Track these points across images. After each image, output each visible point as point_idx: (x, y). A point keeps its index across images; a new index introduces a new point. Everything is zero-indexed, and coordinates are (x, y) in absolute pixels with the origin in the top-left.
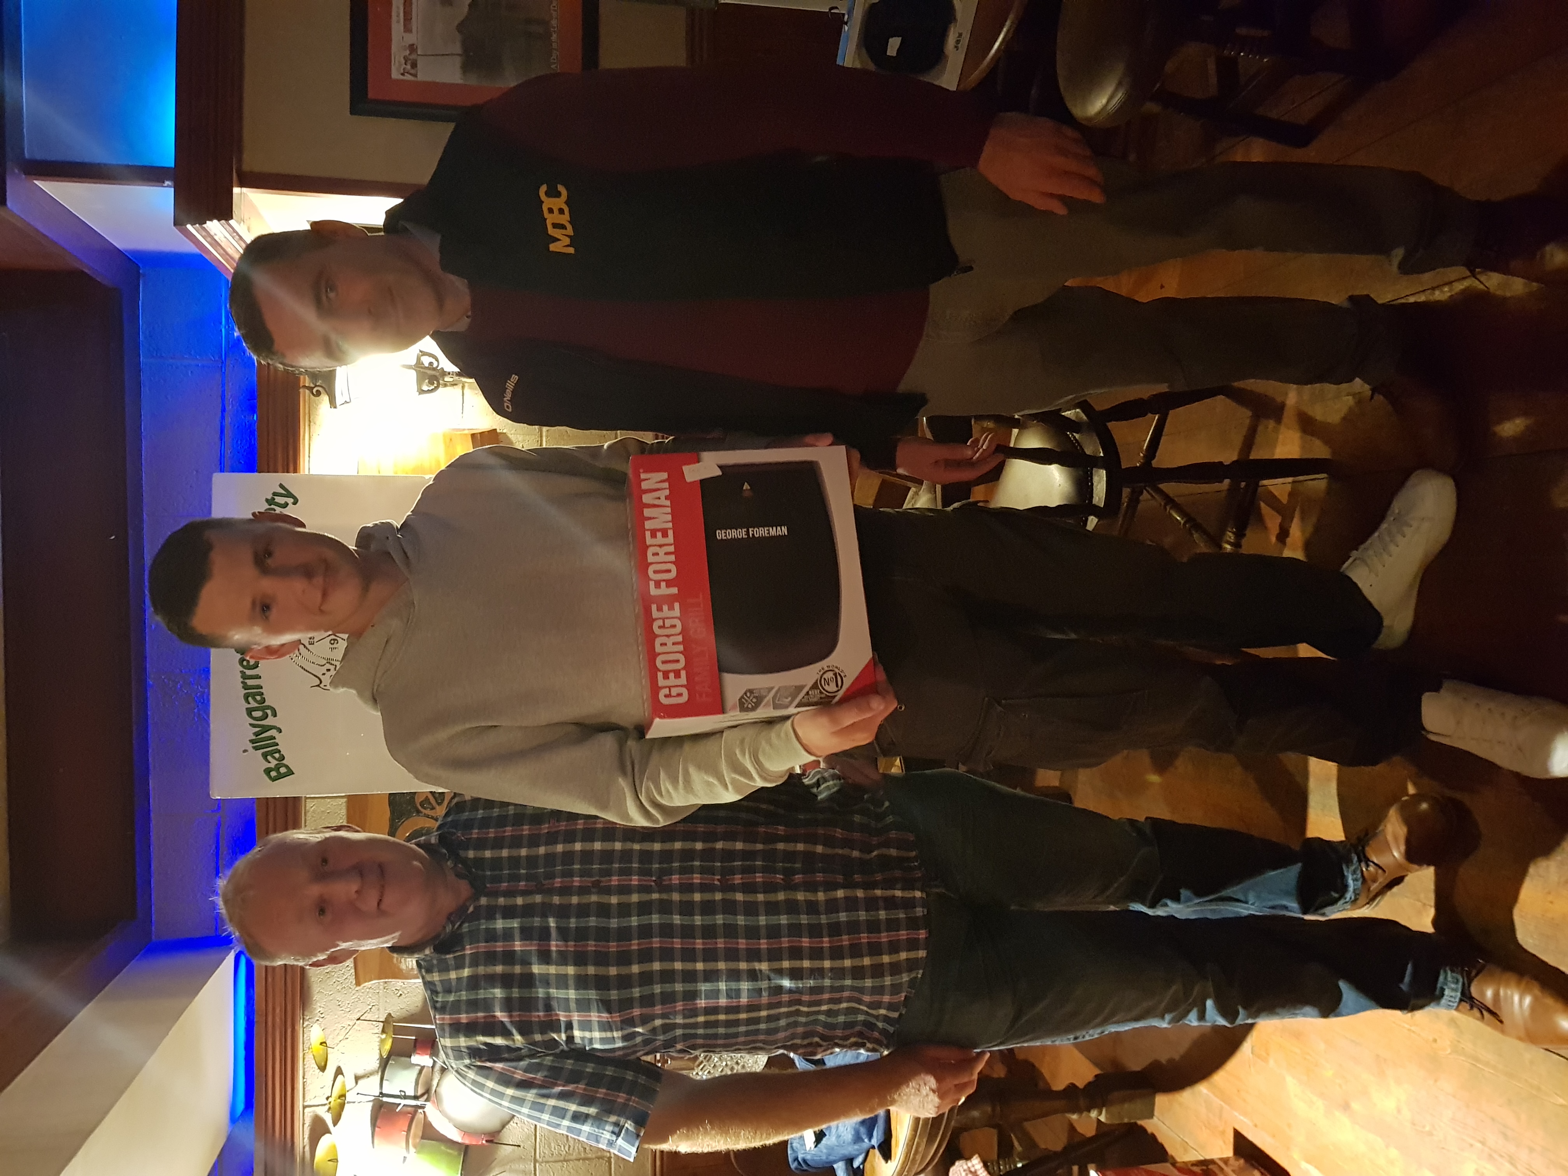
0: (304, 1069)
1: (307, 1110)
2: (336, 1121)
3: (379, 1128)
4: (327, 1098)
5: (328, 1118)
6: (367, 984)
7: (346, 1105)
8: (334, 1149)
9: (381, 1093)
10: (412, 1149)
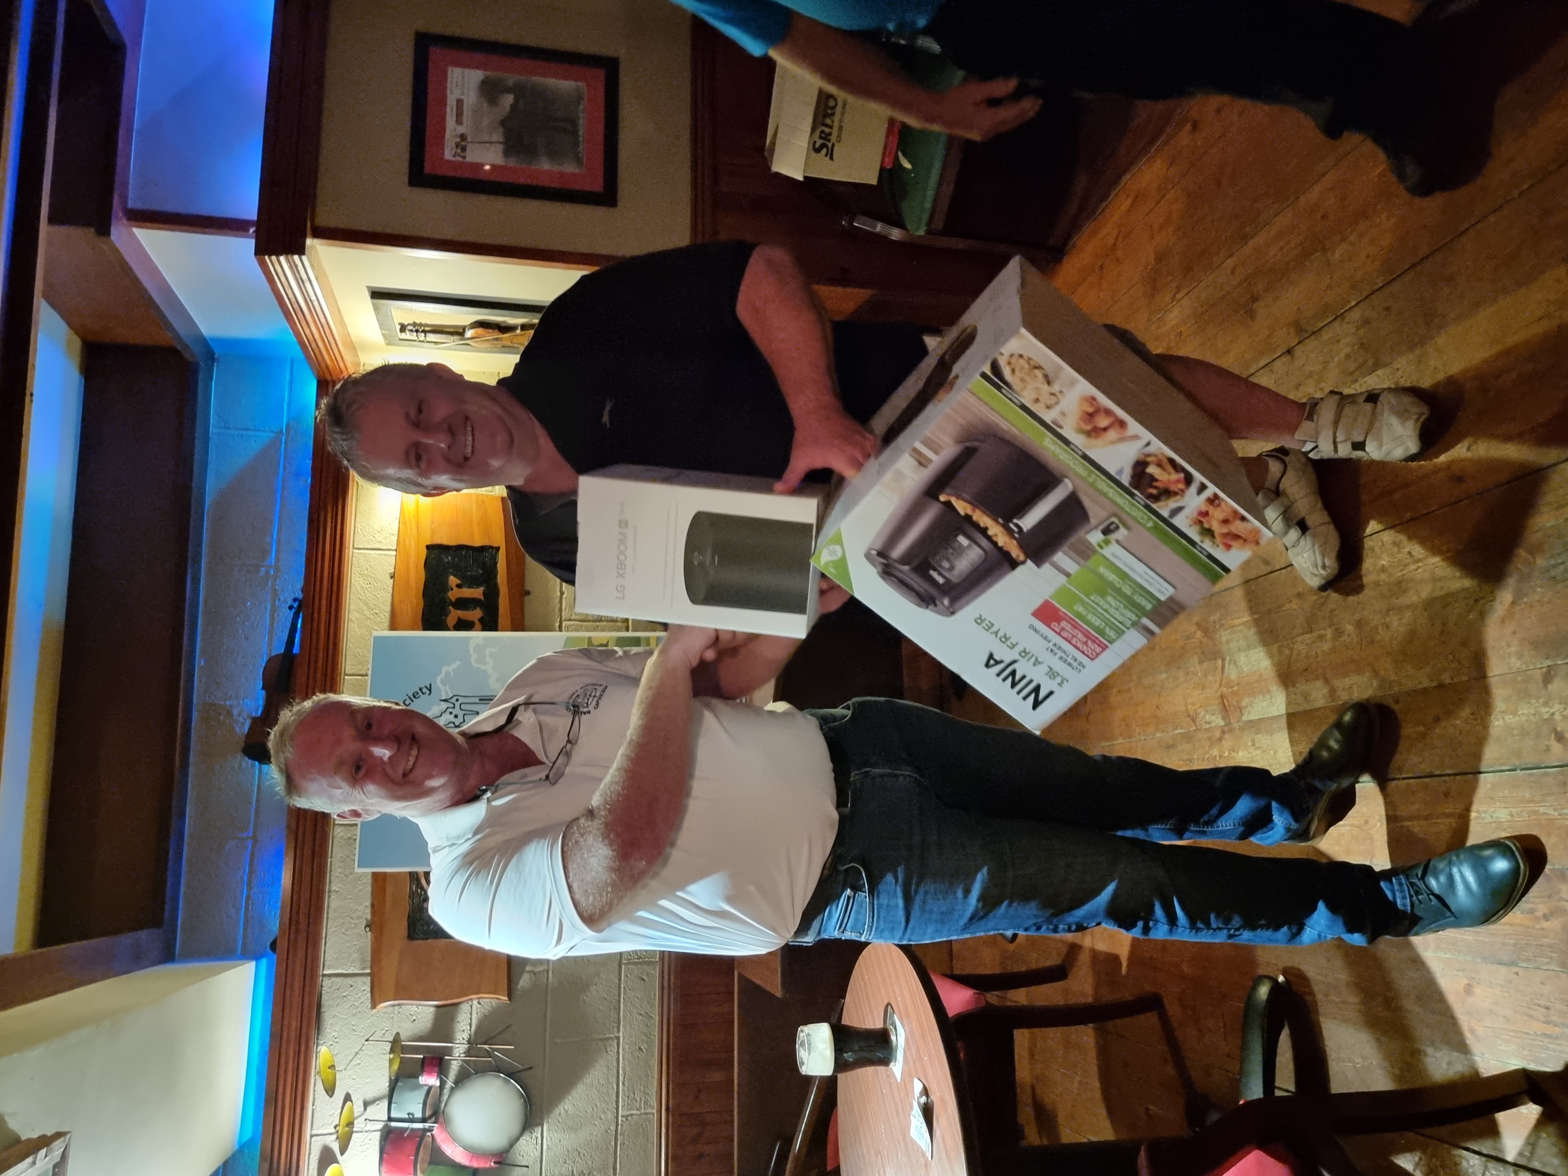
0: (314, 1094)
1: (314, 1139)
3: (388, 1155)
4: (335, 1126)
5: (336, 1147)
6: (382, 1005)
7: (354, 1135)
9: (390, 1118)
10: (419, 1174)
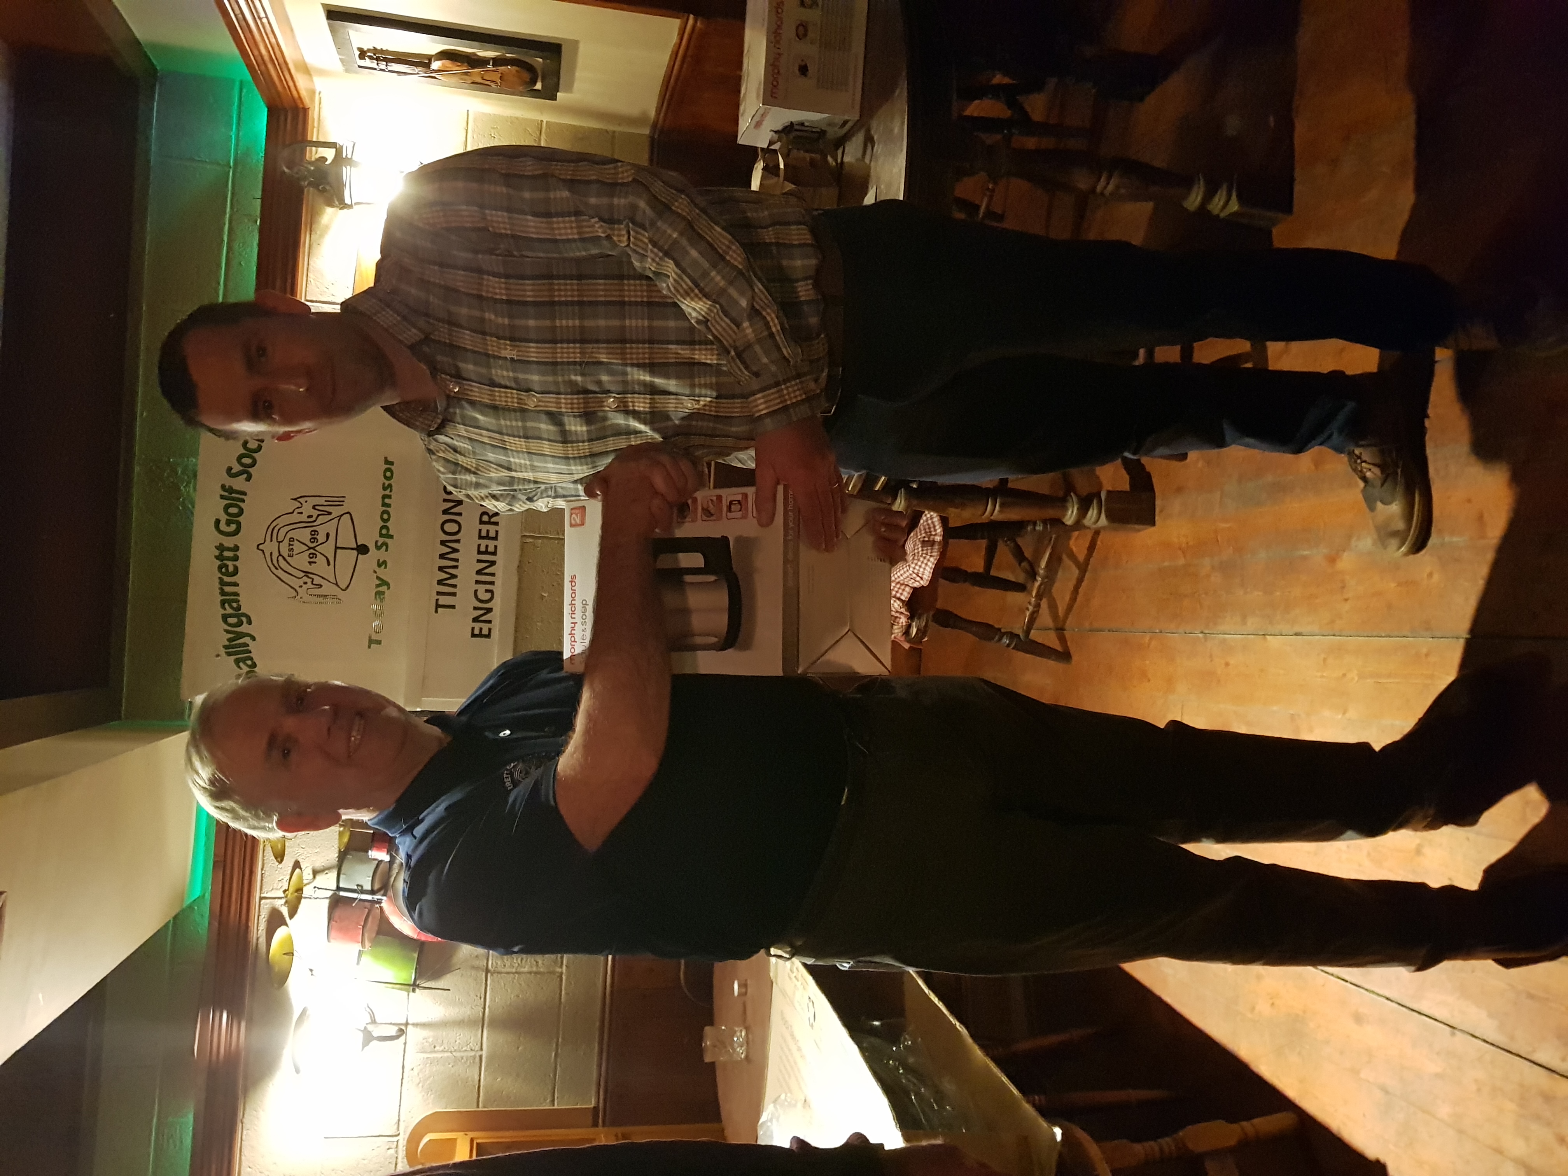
0: (263, 860)
1: (263, 901)
2: (292, 916)
3: (336, 922)
4: (285, 891)
5: (285, 911)
7: (302, 900)
8: (289, 941)
9: (339, 888)
10: (367, 944)
